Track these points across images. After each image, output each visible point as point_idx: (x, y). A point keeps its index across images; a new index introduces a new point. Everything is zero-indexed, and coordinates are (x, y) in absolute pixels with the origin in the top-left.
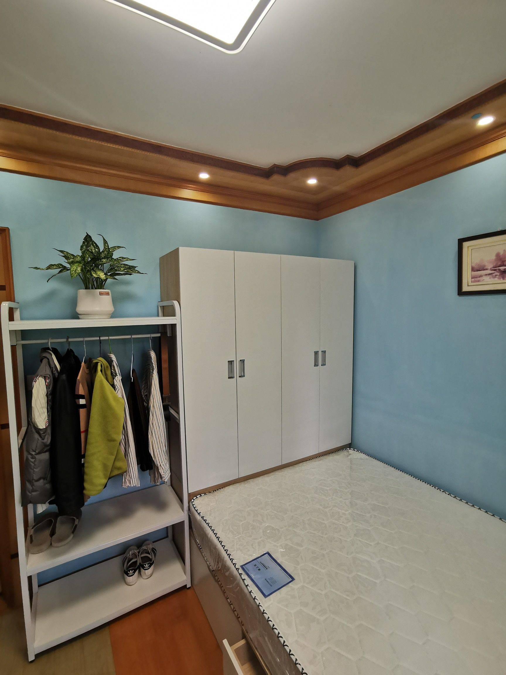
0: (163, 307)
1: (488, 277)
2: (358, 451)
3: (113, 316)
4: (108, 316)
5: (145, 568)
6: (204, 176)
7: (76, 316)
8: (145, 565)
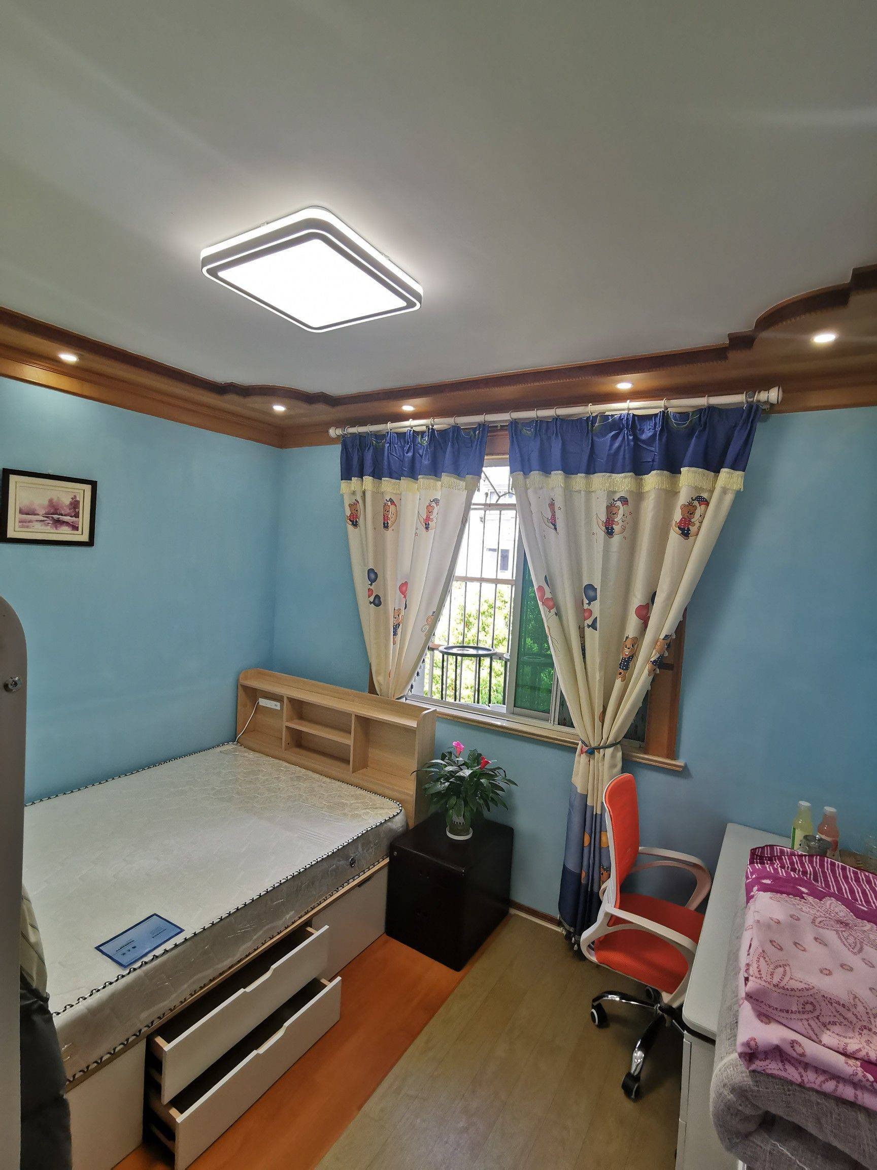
1: (39, 524)
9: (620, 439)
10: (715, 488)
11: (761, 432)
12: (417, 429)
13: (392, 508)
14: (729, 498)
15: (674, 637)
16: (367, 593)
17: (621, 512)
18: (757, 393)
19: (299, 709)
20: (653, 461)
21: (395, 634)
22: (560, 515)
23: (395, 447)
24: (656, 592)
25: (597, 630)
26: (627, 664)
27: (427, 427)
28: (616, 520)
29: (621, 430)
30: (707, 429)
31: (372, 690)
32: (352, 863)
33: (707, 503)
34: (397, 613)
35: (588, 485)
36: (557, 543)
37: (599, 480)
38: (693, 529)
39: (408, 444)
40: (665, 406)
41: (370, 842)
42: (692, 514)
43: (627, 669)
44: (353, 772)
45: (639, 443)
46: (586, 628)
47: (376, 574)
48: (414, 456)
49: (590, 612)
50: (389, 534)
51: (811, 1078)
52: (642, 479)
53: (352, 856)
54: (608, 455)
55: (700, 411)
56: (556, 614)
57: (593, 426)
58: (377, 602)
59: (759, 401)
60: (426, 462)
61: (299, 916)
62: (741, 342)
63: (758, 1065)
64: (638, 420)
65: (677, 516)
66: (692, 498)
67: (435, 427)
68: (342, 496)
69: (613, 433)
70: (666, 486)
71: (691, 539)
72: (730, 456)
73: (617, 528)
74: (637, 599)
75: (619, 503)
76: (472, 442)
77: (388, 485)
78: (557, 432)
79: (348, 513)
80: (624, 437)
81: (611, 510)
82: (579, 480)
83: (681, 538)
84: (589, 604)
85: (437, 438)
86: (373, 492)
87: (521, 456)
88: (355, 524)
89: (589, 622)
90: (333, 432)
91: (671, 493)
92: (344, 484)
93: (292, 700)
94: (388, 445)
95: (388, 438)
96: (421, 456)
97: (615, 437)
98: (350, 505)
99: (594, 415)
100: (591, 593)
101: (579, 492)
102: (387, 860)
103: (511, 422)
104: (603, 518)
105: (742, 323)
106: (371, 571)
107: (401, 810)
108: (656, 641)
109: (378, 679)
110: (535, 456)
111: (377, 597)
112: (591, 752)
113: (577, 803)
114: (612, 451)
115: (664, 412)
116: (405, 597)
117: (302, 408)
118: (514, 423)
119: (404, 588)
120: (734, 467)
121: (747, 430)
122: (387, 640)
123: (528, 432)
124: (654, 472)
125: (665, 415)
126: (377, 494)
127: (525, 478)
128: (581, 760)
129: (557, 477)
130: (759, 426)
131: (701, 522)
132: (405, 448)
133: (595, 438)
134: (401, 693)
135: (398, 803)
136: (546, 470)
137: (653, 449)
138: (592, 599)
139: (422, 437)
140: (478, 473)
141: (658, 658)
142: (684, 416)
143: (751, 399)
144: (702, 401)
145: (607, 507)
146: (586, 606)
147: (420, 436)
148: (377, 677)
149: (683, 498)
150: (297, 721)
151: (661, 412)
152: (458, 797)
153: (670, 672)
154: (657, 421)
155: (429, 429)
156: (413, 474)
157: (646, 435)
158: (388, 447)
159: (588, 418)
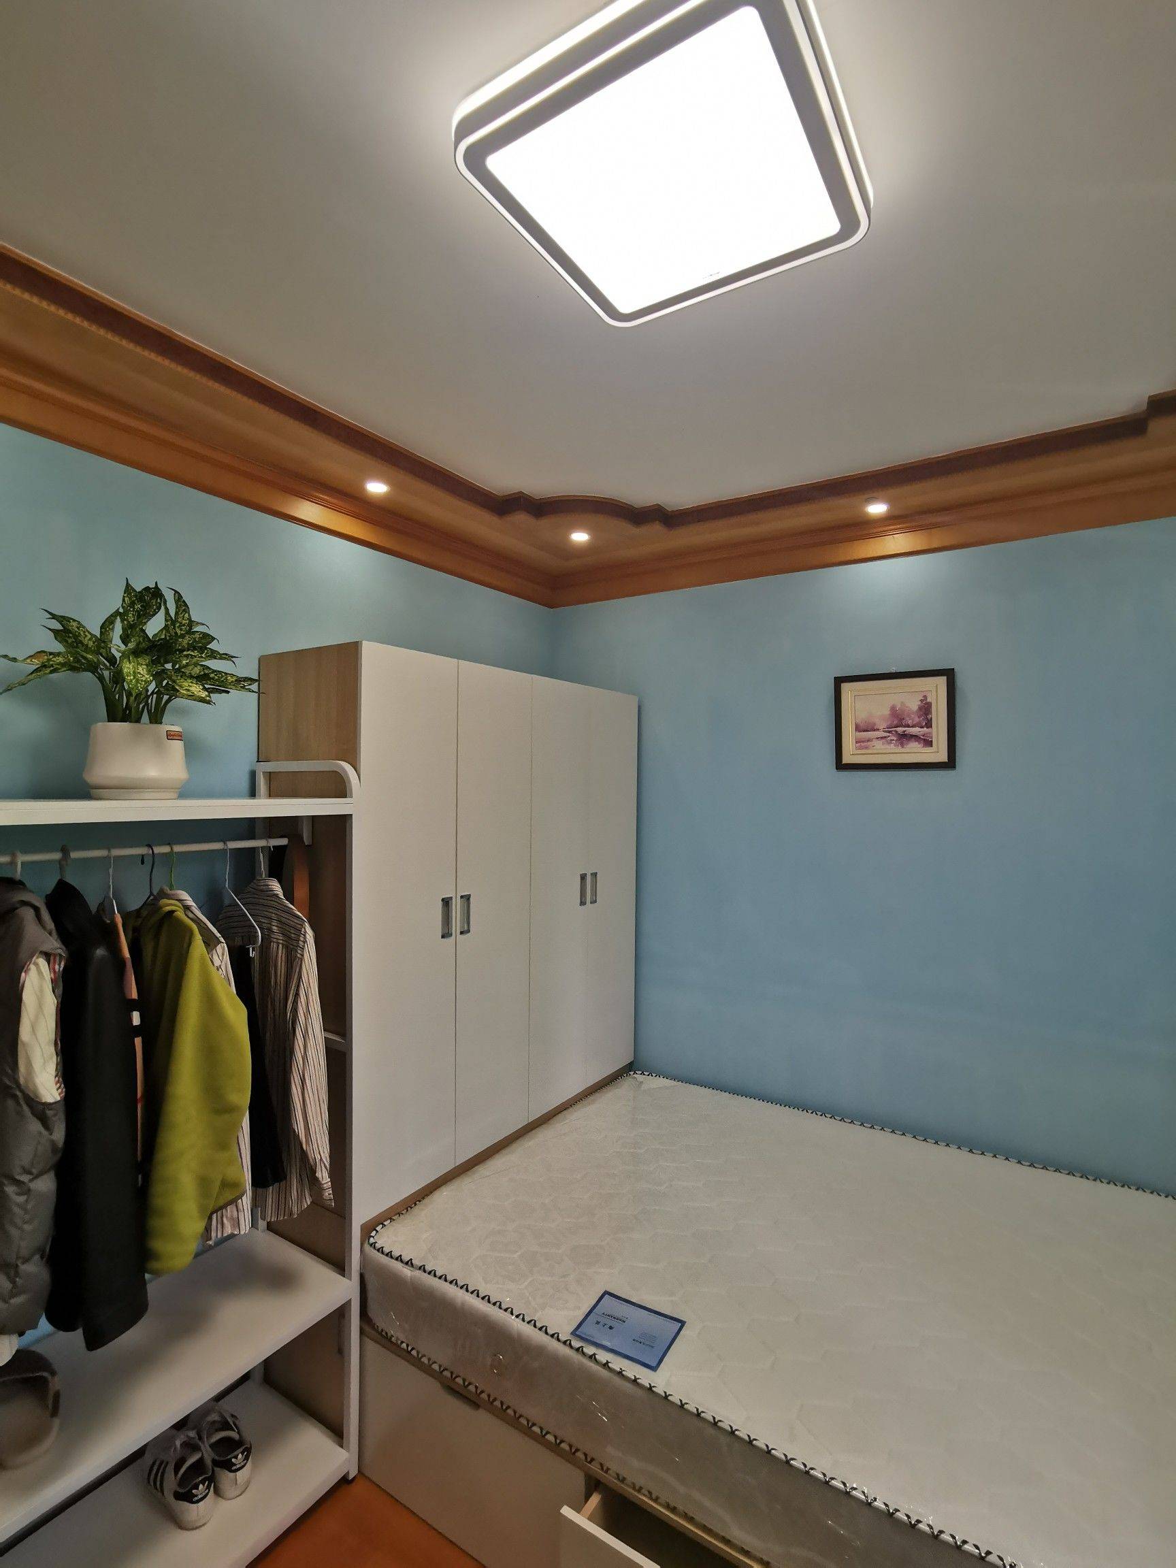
0: (270, 776)
1: (880, 742)
2: (650, 1074)
3: (185, 792)
4: (173, 792)
5: (234, 1468)
6: (376, 488)
7: (84, 792)
8: (233, 1460)
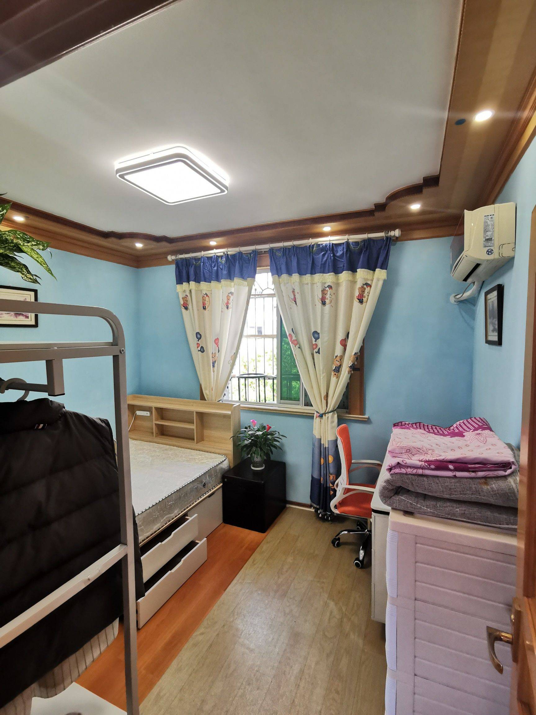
1: (7, 315)
9: (326, 256)
10: (373, 279)
11: (393, 250)
12: (219, 254)
13: (207, 298)
14: (381, 283)
15: (359, 354)
16: (196, 346)
17: (329, 293)
18: (390, 232)
19: (162, 413)
20: (344, 266)
21: (213, 366)
22: (298, 296)
23: (206, 265)
24: (349, 332)
25: (320, 354)
26: (338, 370)
27: (224, 253)
28: (327, 297)
29: (327, 251)
30: (368, 251)
31: (203, 398)
32: (204, 485)
33: (370, 286)
34: (214, 355)
35: (312, 280)
36: (297, 312)
37: (318, 277)
38: (365, 299)
39: (214, 263)
40: (347, 239)
41: (212, 475)
42: (364, 292)
43: (338, 372)
44: (197, 443)
45: (336, 258)
46: (315, 354)
47: (200, 335)
48: (217, 269)
49: (316, 345)
50: (206, 312)
51: (409, 470)
52: (338, 276)
53: (204, 481)
54: (321, 264)
55: (364, 241)
56: (299, 348)
57: (312, 250)
58: (202, 350)
59: (390, 236)
60: (225, 272)
61: (181, 511)
62: (380, 207)
63: (392, 472)
64: (335, 245)
65: (357, 293)
66: (363, 284)
67: (228, 253)
68: (178, 293)
69: (323, 253)
70: (350, 278)
71: (364, 304)
72: (379, 264)
73: (327, 301)
74: (340, 336)
75: (327, 289)
76: (249, 260)
77: (204, 285)
78: (294, 254)
79: (182, 302)
80: (328, 255)
81: (323, 292)
82: (308, 277)
83: (359, 304)
84: (316, 341)
85: (231, 260)
86: (196, 290)
87: (276, 267)
88: (186, 308)
89: (316, 350)
90: (170, 258)
91: (354, 282)
92: (179, 286)
93: (157, 409)
94: (203, 263)
95: (202, 260)
96: (222, 269)
97: (324, 255)
98: (183, 298)
99: (313, 244)
100: (316, 336)
101: (307, 284)
102: (221, 484)
103: (270, 249)
104: (320, 296)
105: (380, 198)
106: (197, 333)
107: (226, 458)
108: (350, 357)
109: (206, 392)
110: (283, 267)
111: (202, 347)
112: (321, 416)
113: (317, 444)
114: (323, 262)
115: (347, 242)
116: (218, 346)
117: (153, 245)
118: (272, 250)
119: (217, 341)
120: (382, 268)
121: (386, 251)
122: (209, 371)
123: (279, 254)
124: (344, 272)
125: (348, 243)
126: (199, 291)
127: (279, 278)
128: (317, 421)
129: (296, 277)
130: (392, 247)
131: (368, 296)
132: (212, 265)
133: (314, 256)
134: (219, 398)
135: (224, 455)
136: (290, 273)
137: (343, 260)
138: (317, 339)
139: (221, 259)
140: (254, 277)
141: (352, 365)
142: (357, 243)
143: (387, 235)
144: (365, 236)
145: (322, 291)
146: (314, 343)
147: (220, 258)
148: (205, 391)
149: (359, 285)
150: (161, 420)
151: (345, 242)
152: (257, 447)
153: (359, 372)
154: (344, 246)
155: (225, 254)
156: (218, 279)
157: (339, 253)
158: (203, 265)
159: (310, 246)
